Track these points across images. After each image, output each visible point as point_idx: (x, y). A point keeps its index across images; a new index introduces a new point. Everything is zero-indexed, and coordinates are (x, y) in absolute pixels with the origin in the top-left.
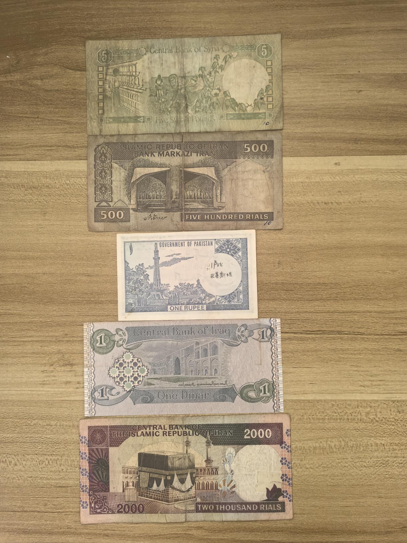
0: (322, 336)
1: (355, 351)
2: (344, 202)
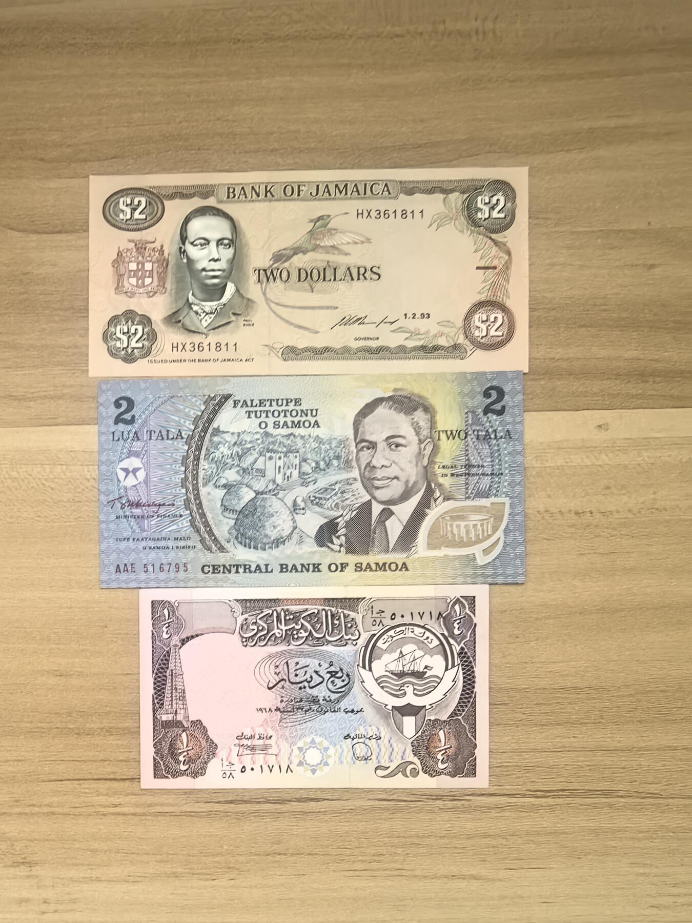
0: (568, 800)
1: (640, 832)
2: (618, 512)
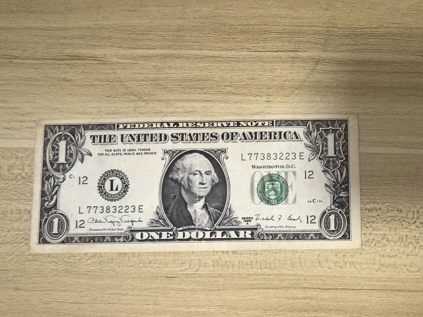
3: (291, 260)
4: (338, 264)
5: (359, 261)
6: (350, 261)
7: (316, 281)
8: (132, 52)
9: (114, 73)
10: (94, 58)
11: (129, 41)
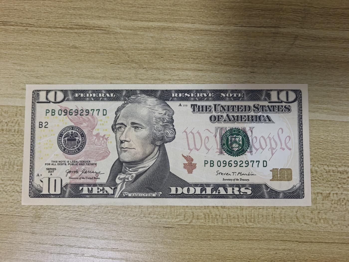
3: (272, 215)
4: (313, 221)
5: (332, 217)
6: (323, 217)
7: (294, 234)
8: (133, 24)
9: (117, 42)
10: (100, 28)
11: (130, 14)
